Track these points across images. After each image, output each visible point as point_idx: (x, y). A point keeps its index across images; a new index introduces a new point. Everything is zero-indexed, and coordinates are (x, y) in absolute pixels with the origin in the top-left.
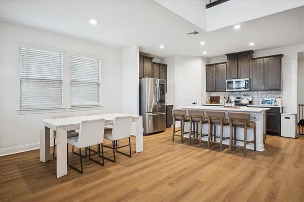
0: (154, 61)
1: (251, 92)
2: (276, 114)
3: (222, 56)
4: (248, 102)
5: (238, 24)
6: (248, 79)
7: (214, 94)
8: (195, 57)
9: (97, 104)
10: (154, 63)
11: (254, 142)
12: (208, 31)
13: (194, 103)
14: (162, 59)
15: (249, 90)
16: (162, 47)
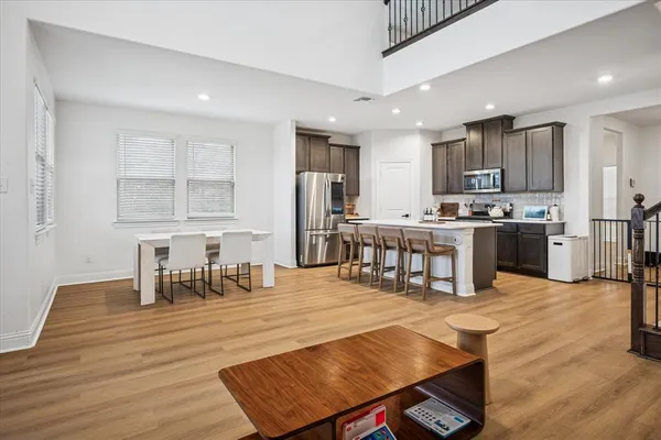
0: (331, 141)
1: (502, 196)
2: (538, 237)
3: (458, 127)
4: (502, 214)
5: (425, 82)
6: (499, 170)
7: (450, 199)
8: (410, 132)
9: (230, 214)
10: (331, 145)
11: (453, 280)
12: (385, 94)
13: (407, 216)
14: (352, 136)
15: (499, 190)
16: (332, 120)
